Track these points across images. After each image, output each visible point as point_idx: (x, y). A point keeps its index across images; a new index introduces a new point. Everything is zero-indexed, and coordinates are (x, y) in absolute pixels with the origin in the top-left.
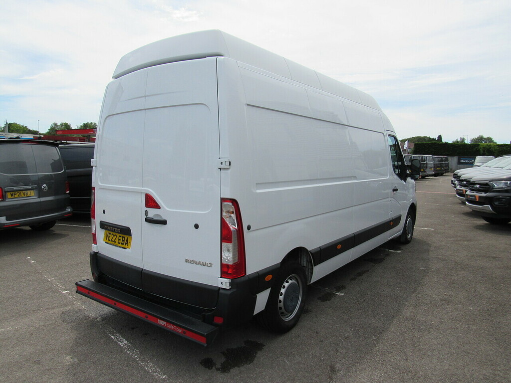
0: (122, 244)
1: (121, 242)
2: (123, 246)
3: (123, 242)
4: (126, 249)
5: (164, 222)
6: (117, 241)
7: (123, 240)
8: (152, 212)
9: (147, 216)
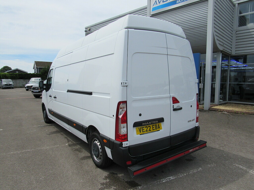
0: (156, 129)
1: (154, 128)
2: (158, 130)
3: (156, 128)
4: (159, 130)
5: (181, 109)
6: (151, 129)
7: (156, 127)
8: (176, 106)
9: (173, 108)
